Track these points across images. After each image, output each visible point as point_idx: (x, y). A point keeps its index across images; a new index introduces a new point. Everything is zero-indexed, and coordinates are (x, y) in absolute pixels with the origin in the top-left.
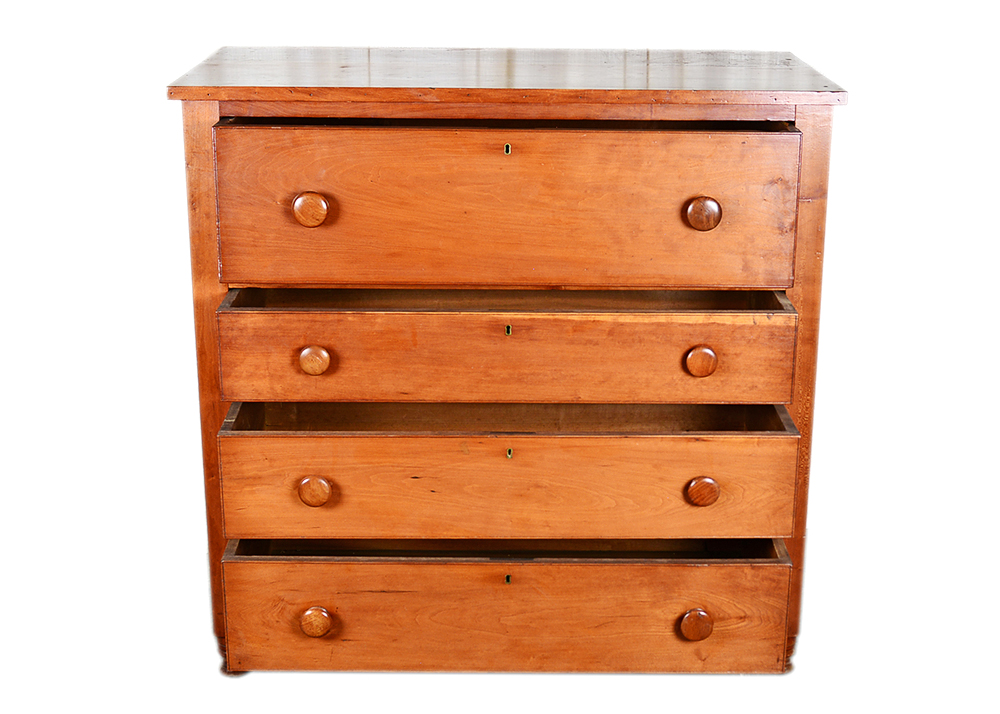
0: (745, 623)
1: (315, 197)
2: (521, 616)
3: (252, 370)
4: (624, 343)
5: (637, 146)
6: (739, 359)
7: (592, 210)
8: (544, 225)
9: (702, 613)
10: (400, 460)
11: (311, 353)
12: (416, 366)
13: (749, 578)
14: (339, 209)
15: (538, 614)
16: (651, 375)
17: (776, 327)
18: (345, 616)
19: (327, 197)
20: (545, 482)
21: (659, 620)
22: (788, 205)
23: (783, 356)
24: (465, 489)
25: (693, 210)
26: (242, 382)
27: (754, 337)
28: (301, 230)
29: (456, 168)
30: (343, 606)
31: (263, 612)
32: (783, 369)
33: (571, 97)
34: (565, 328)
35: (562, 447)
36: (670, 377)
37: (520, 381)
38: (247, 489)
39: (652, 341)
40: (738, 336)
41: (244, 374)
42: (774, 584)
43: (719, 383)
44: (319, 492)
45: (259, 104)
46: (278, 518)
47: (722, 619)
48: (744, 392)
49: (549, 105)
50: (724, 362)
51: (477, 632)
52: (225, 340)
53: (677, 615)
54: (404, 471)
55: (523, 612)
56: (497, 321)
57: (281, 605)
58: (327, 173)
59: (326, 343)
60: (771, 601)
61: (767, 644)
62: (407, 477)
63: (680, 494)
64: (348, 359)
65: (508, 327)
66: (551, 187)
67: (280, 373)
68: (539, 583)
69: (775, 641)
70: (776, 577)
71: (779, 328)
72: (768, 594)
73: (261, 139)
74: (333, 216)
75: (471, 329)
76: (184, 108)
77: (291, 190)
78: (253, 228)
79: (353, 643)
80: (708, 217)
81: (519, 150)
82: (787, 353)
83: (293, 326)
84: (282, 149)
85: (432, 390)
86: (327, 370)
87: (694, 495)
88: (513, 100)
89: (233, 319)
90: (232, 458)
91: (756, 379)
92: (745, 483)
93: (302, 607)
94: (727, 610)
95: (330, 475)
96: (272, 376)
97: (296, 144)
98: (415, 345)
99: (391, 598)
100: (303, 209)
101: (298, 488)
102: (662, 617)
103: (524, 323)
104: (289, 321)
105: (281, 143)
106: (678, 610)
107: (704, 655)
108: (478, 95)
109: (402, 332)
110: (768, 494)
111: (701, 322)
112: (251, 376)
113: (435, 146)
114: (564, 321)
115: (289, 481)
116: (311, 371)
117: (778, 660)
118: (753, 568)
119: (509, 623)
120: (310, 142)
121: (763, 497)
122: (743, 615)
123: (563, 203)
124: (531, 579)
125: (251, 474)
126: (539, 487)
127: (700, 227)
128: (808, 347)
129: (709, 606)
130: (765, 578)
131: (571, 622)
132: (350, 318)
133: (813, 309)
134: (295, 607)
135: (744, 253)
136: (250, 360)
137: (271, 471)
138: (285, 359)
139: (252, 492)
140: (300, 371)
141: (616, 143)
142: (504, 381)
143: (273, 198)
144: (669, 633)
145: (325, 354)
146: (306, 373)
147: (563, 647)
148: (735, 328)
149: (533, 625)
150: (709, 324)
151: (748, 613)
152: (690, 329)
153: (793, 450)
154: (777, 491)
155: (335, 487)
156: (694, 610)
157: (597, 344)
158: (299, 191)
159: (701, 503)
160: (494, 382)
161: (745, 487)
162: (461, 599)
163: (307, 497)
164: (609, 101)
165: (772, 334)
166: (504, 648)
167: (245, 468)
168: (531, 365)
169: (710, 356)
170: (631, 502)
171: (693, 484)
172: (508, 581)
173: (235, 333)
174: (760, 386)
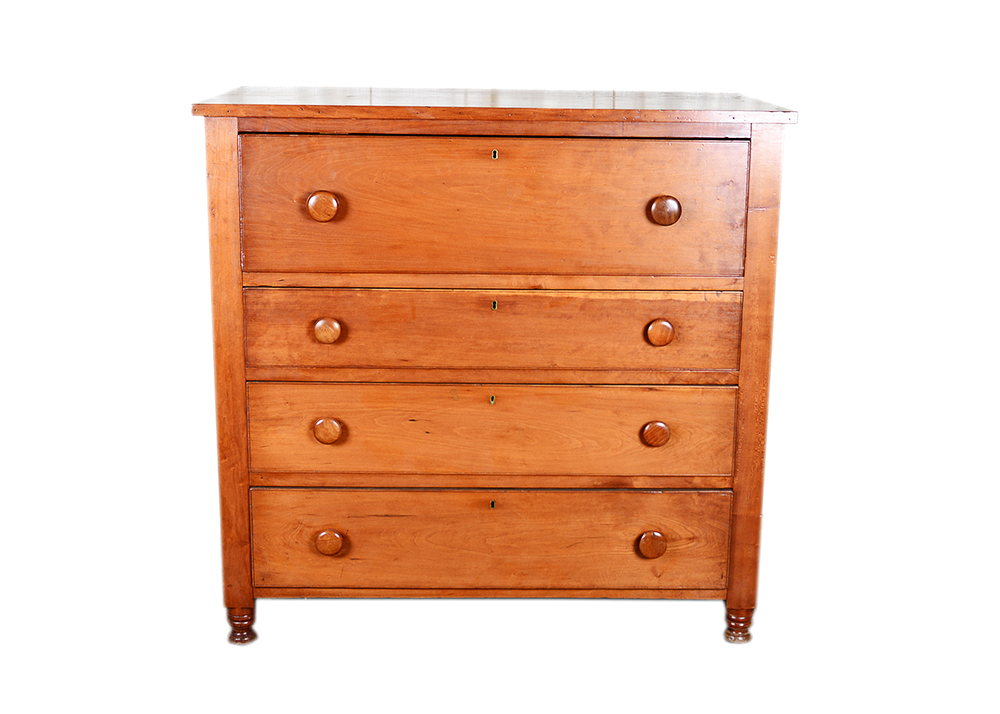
0: (693, 544)
1: (327, 195)
2: (503, 537)
3: (273, 339)
4: (594, 316)
5: (608, 152)
6: (693, 331)
7: (569, 208)
8: (527, 221)
9: (657, 534)
10: (401, 405)
11: (324, 324)
12: (415, 336)
13: (697, 503)
14: (347, 207)
15: (518, 536)
16: (617, 345)
17: (724, 303)
18: (354, 539)
19: (338, 196)
20: (522, 425)
21: (621, 541)
22: (738, 204)
23: (731, 328)
24: (454, 431)
25: (656, 207)
26: (264, 350)
27: (705, 311)
28: (313, 225)
29: (450, 171)
30: (351, 527)
31: (283, 535)
32: (730, 340)
33: (551, 115)
34: (544, 304)
35: (537, 395)
36: (633, 347)
37: (504, 350)
38: (271, 429)
39: (618, 316)
40: (692, 311)
41: (267, 343)
42: (718, 509)
43: (675, 352)
44: (331, 431)
45: (273, 121)
46: (296, 455)
47: (674, 540)
48: (697, 359)
49: (532, 122)
50: (679, 334)
51: (466, 551)
52: (251, 313)
53: (636, 537)
54: (403, 414)
55: (505, 534)
56: (485, 297)
57: (300, 527)
58: (338, 175)
59: (337, 316)
60: (715, 524)
61: (712, 562)
62: (405, 419)
63: (637, 437)
64: (356, 330)
65: (494, 303)
66: (533, 188)
67: (298, 342)
68: (518, 508)
69: (719, 560)
70: (719, 502)
71: (727, 304)
72: (713, 518)
73: (281, 145)
74: (341, 214)
75: (462, 304)
76: (207, 123)
77: (306, 190)
78: (272, 224)
79: (360, 562)
80: (670, 213)
81: (504, 155)
82: (734, 326)
83: (311, 300)
84: (299, 154)
85: (428, 357)
86: (339, 339)
87: (648, 438)
88: (500, 118)
89: (258, 295)
90: (258, 402)
91: (706, 348)
92: (692, 428)
93: (318, 529)
94: (678, 531)
95: (342, 417)
96: (290, 345)
97: (311, 149)
98: (414, 318)
99: (393, 521)
100: (316, 207)
101: (313, 427)
102: (623, 538)
103: (507, 299)
104: (307, 297)
105: (297, 149)
106: (638, 532)
107: (659, 572)
108: (469, 113)
109: (403, 306)
110: (711, 437)
111: (659, 298)
112: (272, 344)
113: (432, 152)
114: (541, 297)
115: (306, 424)
116: (324, 340)
117: (722, 577)
118: (700, 494)
119: (493, 544)
120: (324, 148)
121: (707, 440)
122: (692, 536)
123: (543, 202)
124: (512, 505)
125: (273, 416)
126: (517, 429)
127: (662, 222)
128: (763, 342)
129: (663, 528)
130: (710, 503)
131: (546, 543)
132: (359, 295)
133: (768, 308)
134: (312, 530)
135: (700, 246)
136: (272, 330)
137: (290, 414)
138: (303, 331)
139: (275, 432)
140: (315, 340)
141: (589, 149)
142: (491, 350)
143: (291, 198)
144: (630, 552)
145: (336, 325)
146: (320, 342)
147: (540, 565)
148: (689, 304)
149: (514, 545)
150: (665, 301)
151: (697, 535)
152: (650, 305)
153: (731, 399)
154: (719, 435)
155: (344, 428)
156: (650, 531)
157: (570, 317)
158: (313, 191)
159: (655, 444)
160: (481, 350)
161: (692, 431)
162: (454, 522)
163: (321, 435)
164: (586, 119)
165: (721, 309)
166: (490, 565)
167: (269, 410)
168: (514, 336)
169: (668, 328)
170: (596, 444)
171: (647, 428)
172: (493, 506)
173: (260, 307)
174: (711, 355)
